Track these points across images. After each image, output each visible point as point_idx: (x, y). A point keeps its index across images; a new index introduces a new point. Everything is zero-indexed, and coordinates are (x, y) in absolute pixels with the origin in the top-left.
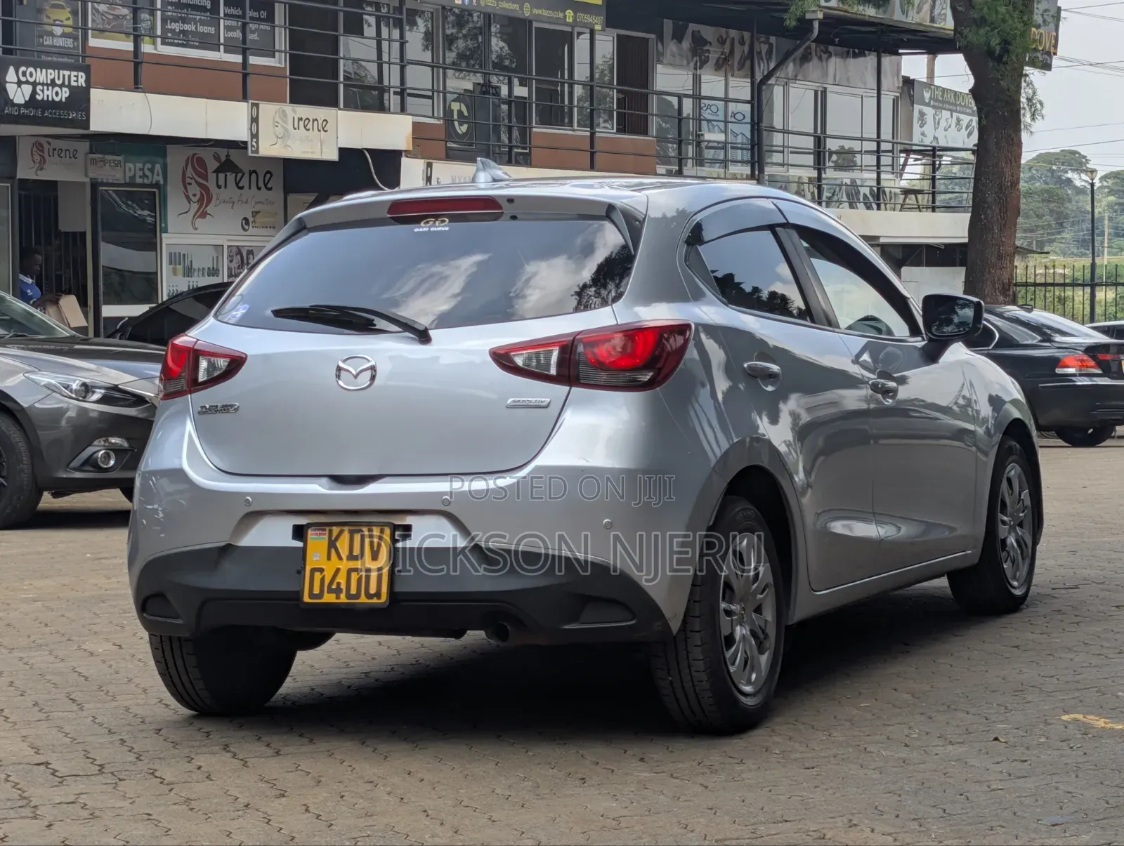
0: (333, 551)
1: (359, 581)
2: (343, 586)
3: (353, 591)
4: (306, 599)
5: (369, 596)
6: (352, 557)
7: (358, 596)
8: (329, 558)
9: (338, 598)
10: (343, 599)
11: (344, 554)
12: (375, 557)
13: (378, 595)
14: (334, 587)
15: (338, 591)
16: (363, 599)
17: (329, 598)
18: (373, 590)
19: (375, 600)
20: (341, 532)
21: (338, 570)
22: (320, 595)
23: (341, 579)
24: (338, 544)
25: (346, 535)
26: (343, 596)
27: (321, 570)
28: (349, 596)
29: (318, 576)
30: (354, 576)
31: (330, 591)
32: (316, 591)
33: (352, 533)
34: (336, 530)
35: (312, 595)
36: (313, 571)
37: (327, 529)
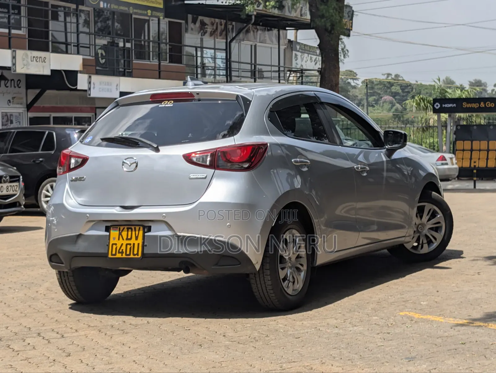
2: (124, 251)
3: (128, 253)
4: (110, 256)
5: (134, 255)
7: (130, 255)
8: (119, 239)
9: (122, 255)
10: (124, 256)
11: (125, 237)
12: (137, 238)
13: (137, 254)
15: (122, 253)
17: (119, 256)
18: (135, 252)
21: (122, 244)
23: (124, 248)
24: (122, 234)
25: (125, 230)
27: (116, 244)
29: (114, 247)
30: (129, 247)
31: (119, 252)
32: (114, 253)
33: (128, 229)
34: (122, 228)
36: (113, 244)
37: (119, 227)
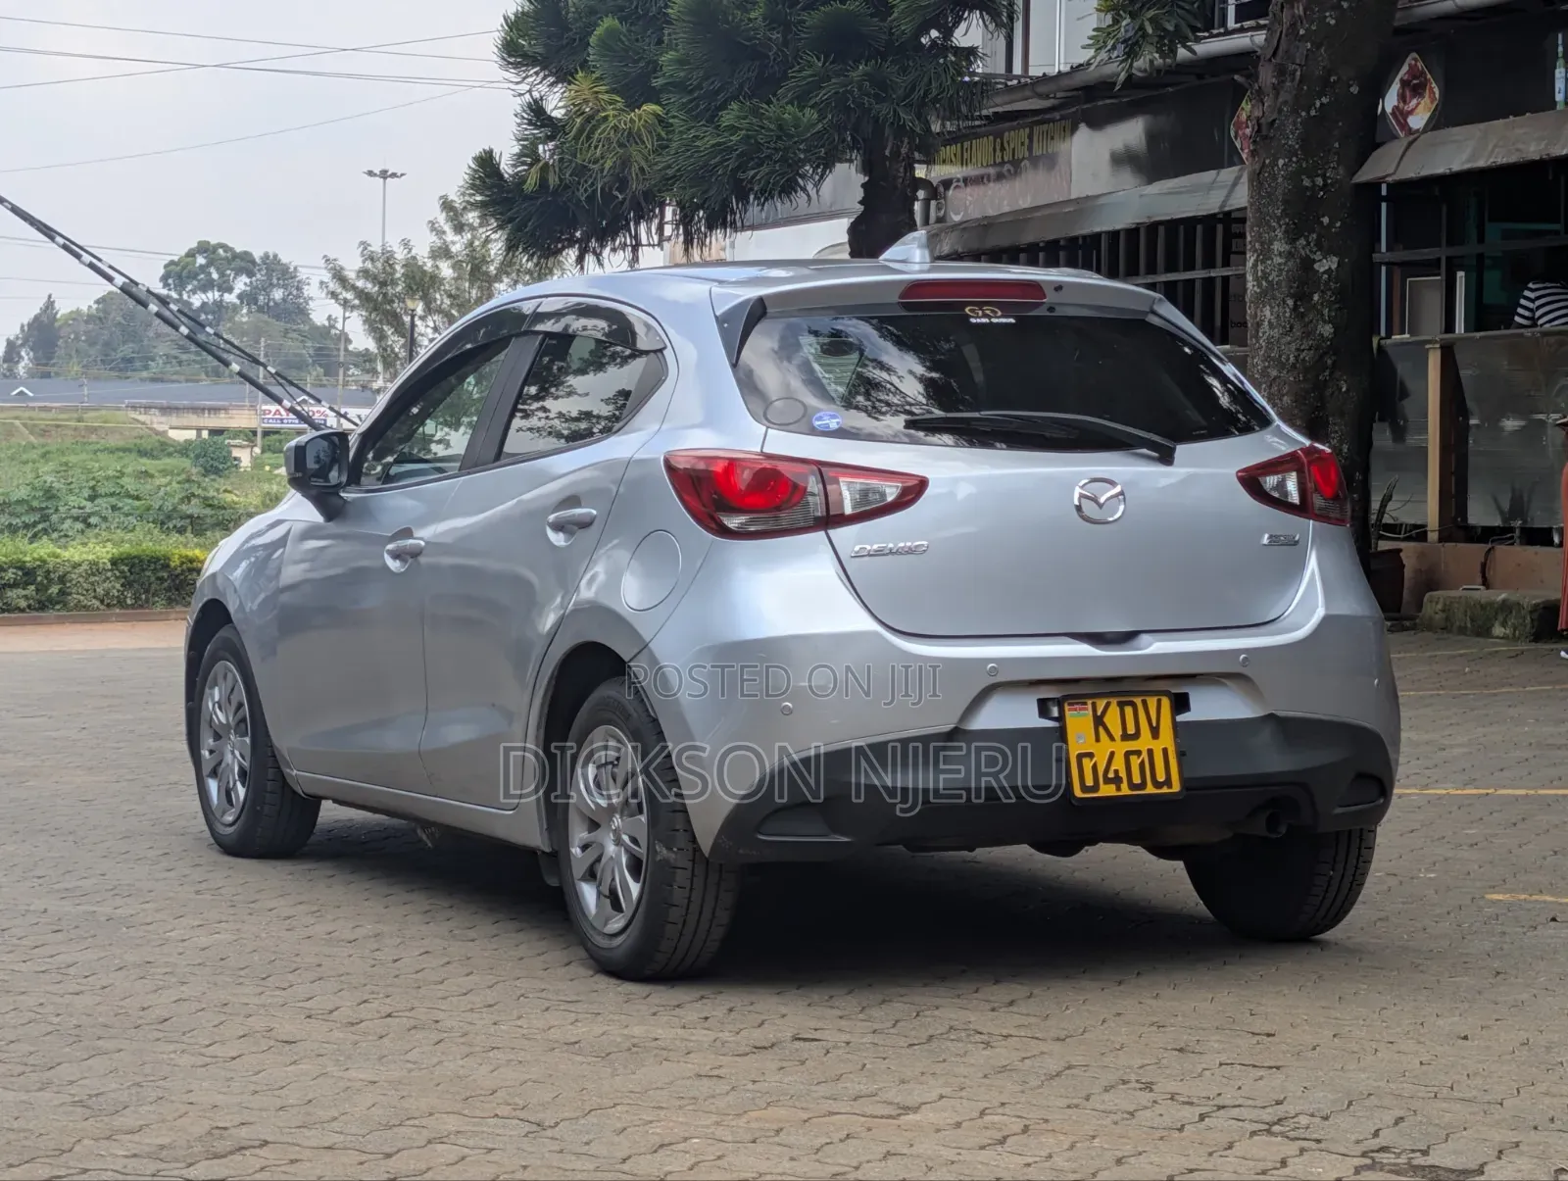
0: (1101, 729)
1: (1142, 765)
2: (1123, 774)
3: (1137, 780)
4: (1078, 793)
5: (1157, 784)
6: (1126, 737)
7: (1143, 785)
8: (1098, 740)
9: (1119, 789)
10: (1125, 790)
11: (1117, 732)
12: (1155, 732)
13: (1168, 782)
14: (1111, 775)
15: (1117, 780)
16: (1150, 789)
17: (1107, 790)
18: (1161, 777)
19: (1165, 790)
20: (1108, 705)
21: (1112, 754)
22: (1095, 788)
23: (1119, 764)
24: (1106, 720)
25: (1114, 710)
26: (1124, 786)
27: (1090, 755)
28: (1132, 786)
29: (1087, 764)
30: (1135, 761)
31: (1107, 781)
32: (1089, 782)
33: (1121, 705)
34: (1101, 704)
35: (1084, 788)
36: (1080, 757)
37: (1090, 702)
